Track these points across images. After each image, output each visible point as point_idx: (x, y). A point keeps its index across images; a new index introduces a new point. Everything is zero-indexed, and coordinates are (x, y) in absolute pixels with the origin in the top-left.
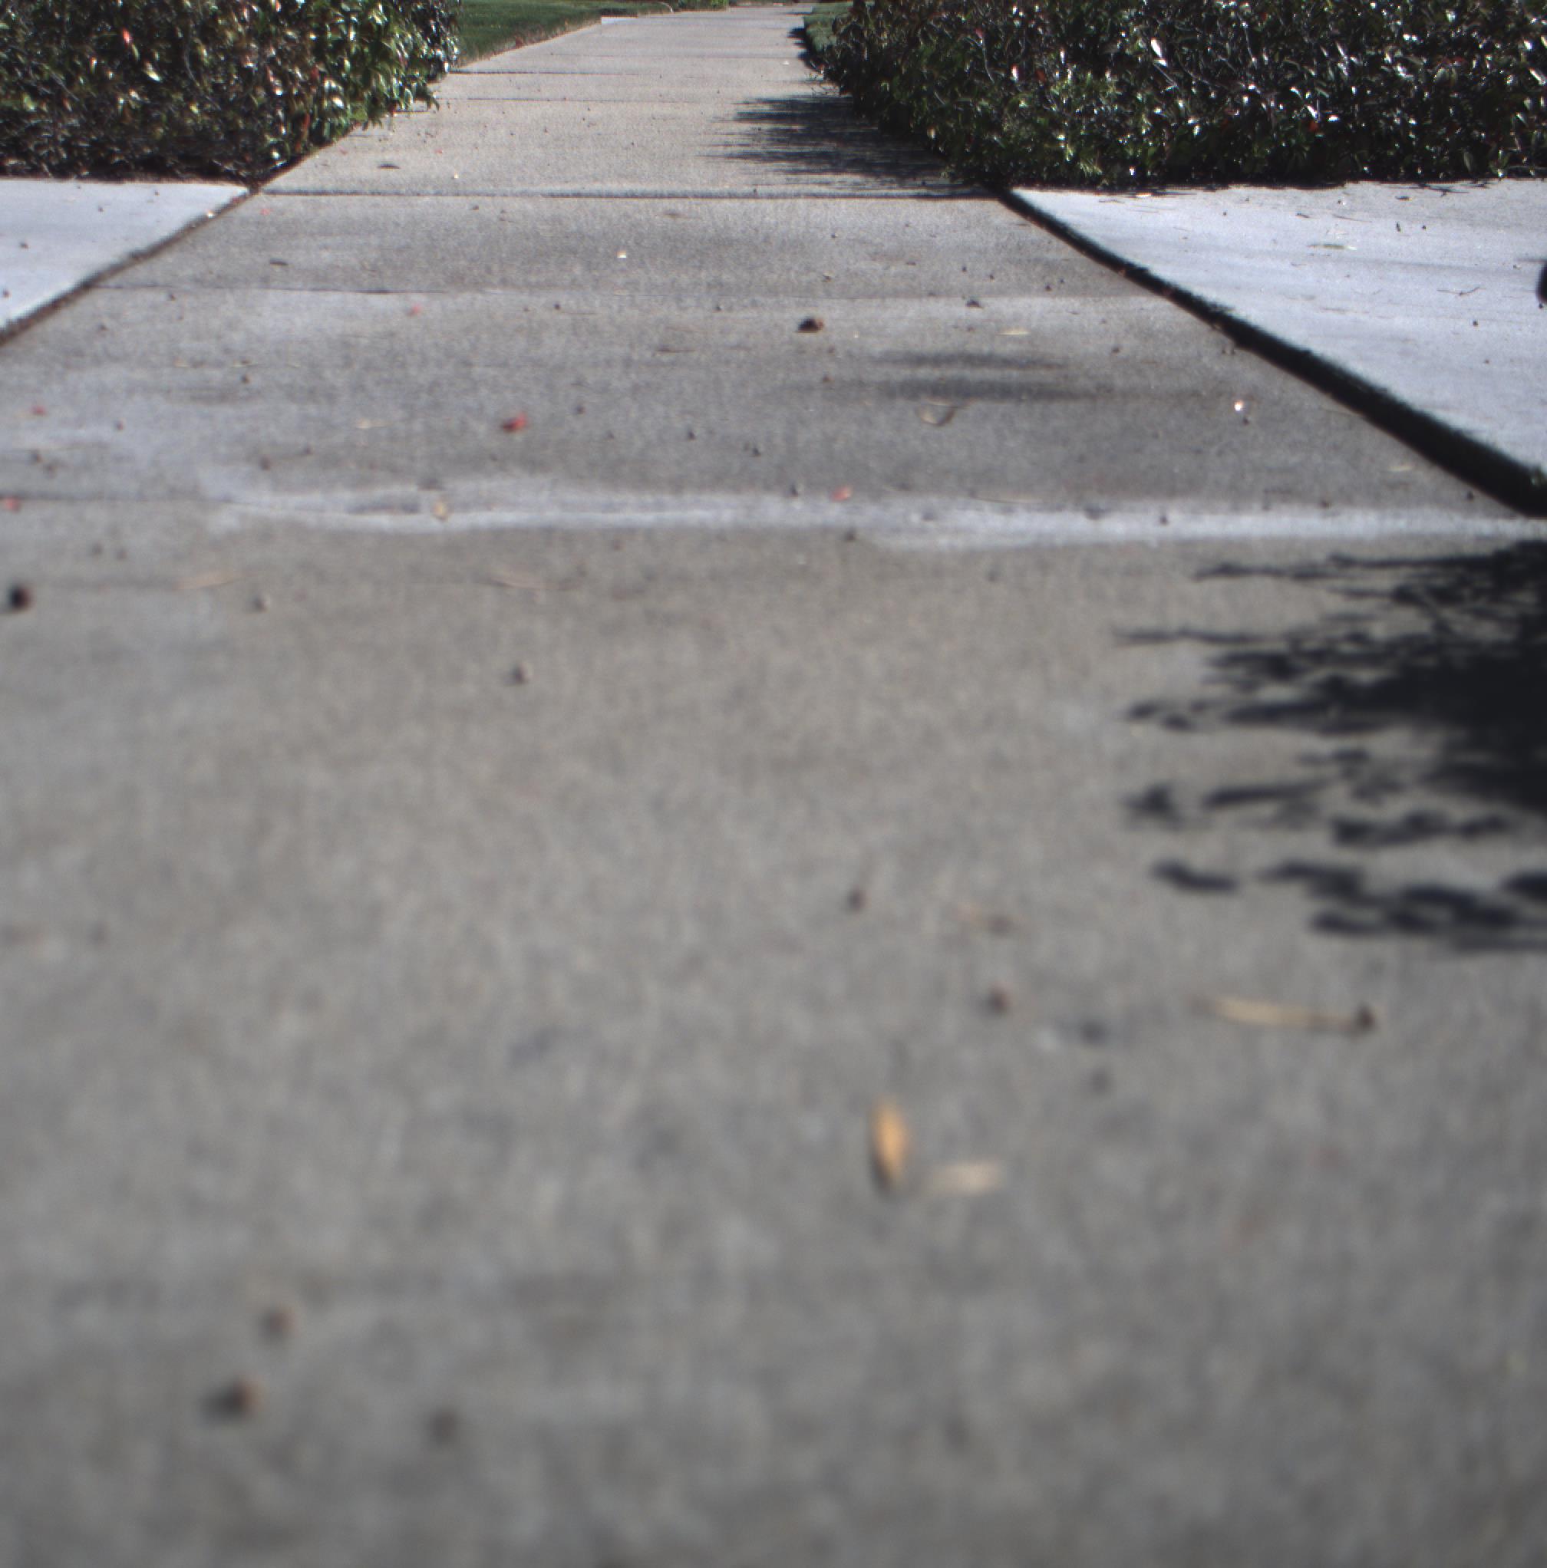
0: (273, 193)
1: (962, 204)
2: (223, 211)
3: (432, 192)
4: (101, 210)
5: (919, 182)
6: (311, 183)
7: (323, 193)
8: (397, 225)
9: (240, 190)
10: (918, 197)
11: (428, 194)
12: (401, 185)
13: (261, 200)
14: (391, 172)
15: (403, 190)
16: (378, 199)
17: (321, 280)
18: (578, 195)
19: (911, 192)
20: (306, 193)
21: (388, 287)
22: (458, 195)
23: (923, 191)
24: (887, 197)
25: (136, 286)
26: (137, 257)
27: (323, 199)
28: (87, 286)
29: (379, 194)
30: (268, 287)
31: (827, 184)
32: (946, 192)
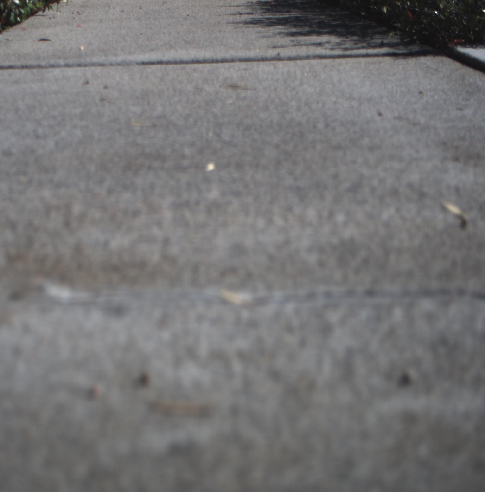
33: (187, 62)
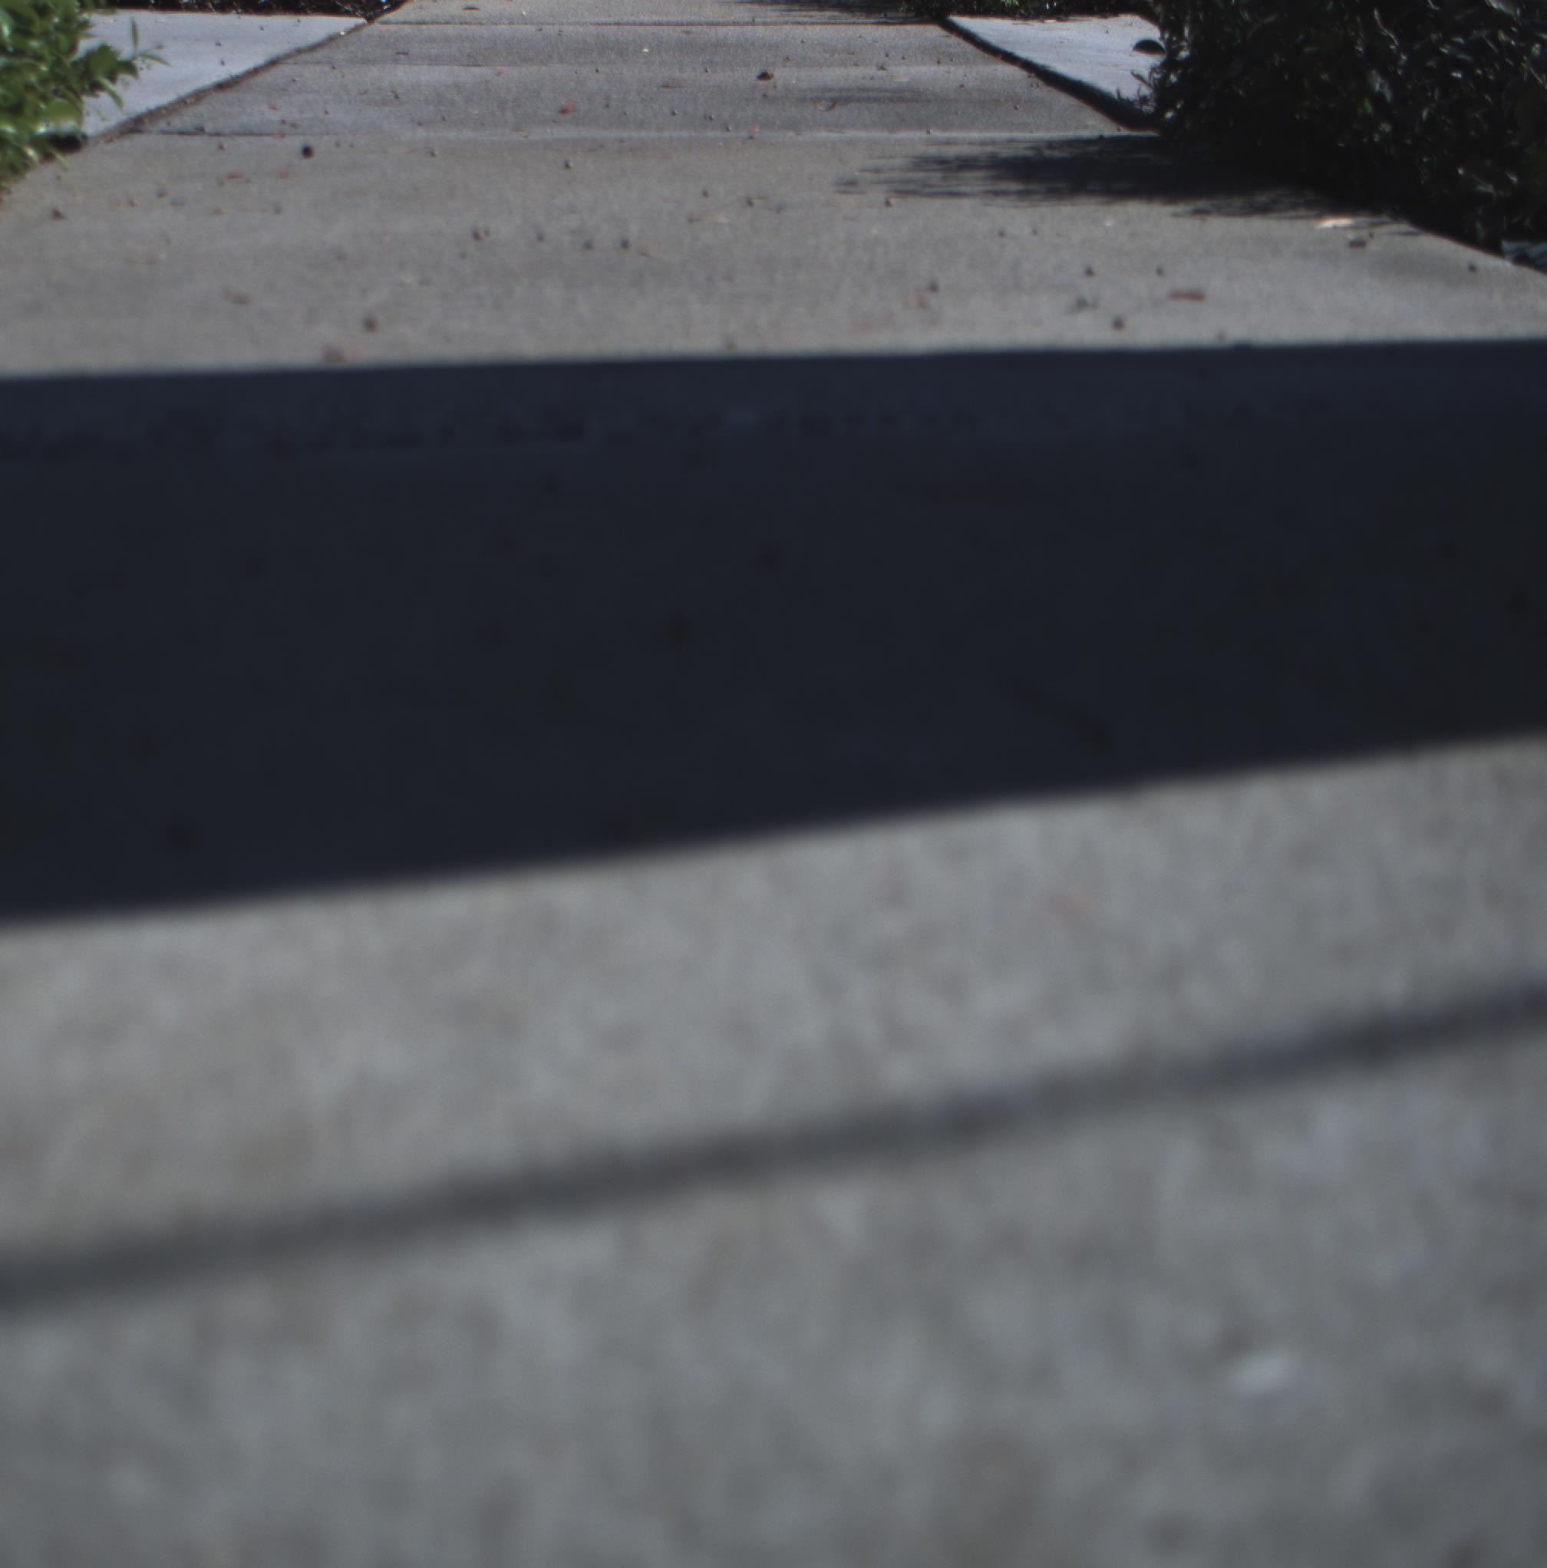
0: (385, 23)
1: (909, 28)
2: (350, 32)
3: (506, 22)
4: (262, 29)
5: (882, 15)
6: (413, 17)
7: (424, 23)
8: (483, 38)
9: (362, 21)
10: (878, 23)
11: (504, 24)
12: (483, 19)
13: (377, 27)
14: (474, 12)
15: (484, 21)
16: (466, 26)
17: (434, 61)
18: (618, 24)
19: (873, 20)
20: (410, 23)
21: (480, 64)
22: (526, 24)
23: (884, 20)
24: (854, 23)
25: (307, 63)
26: (299, 51)
27: (424, 27)
28: (273, 63)
29: (466, 23)
30: (398, 64)
31: (811, 16)
32: (901, 20)
33: (647, 25)
